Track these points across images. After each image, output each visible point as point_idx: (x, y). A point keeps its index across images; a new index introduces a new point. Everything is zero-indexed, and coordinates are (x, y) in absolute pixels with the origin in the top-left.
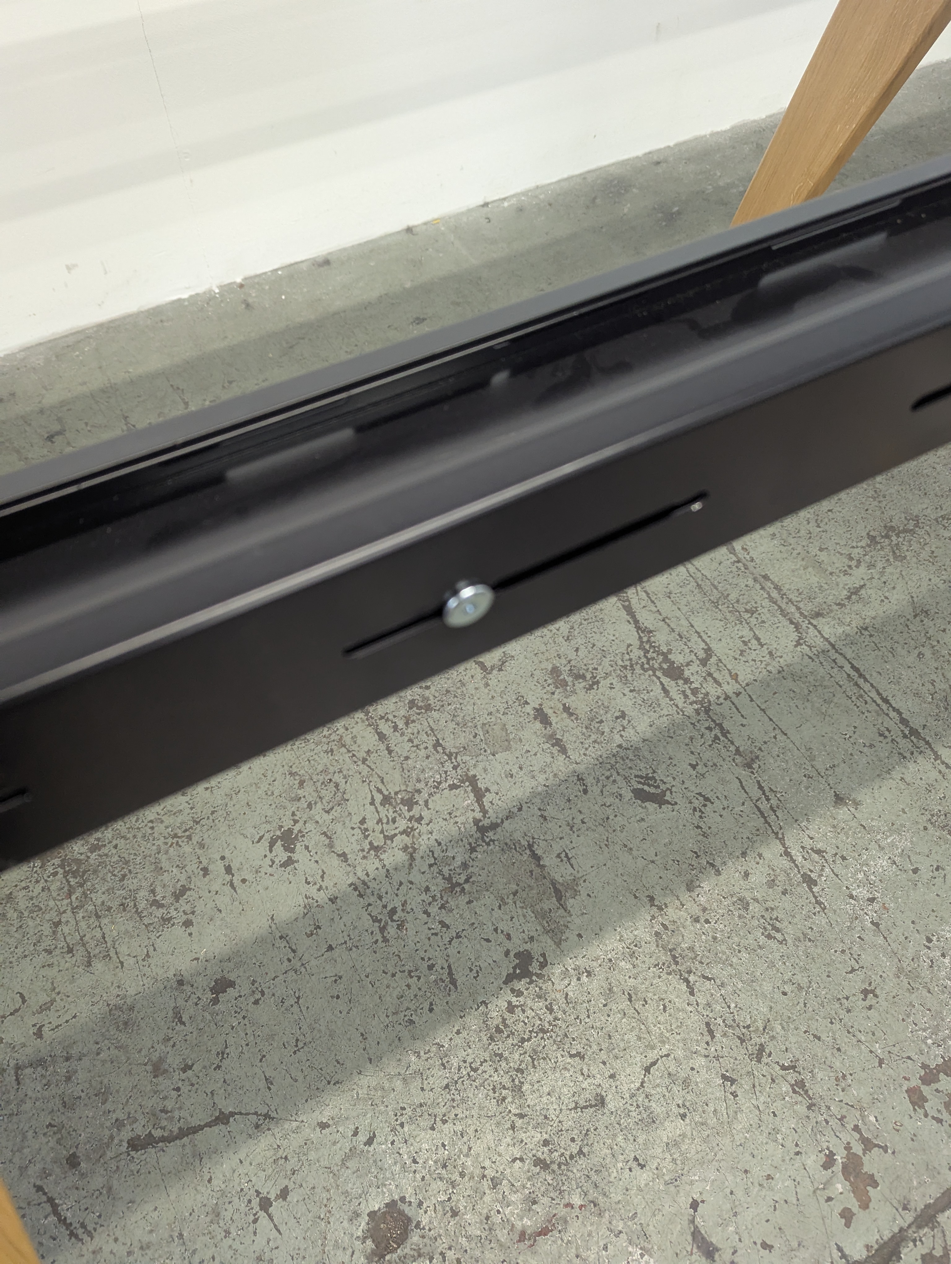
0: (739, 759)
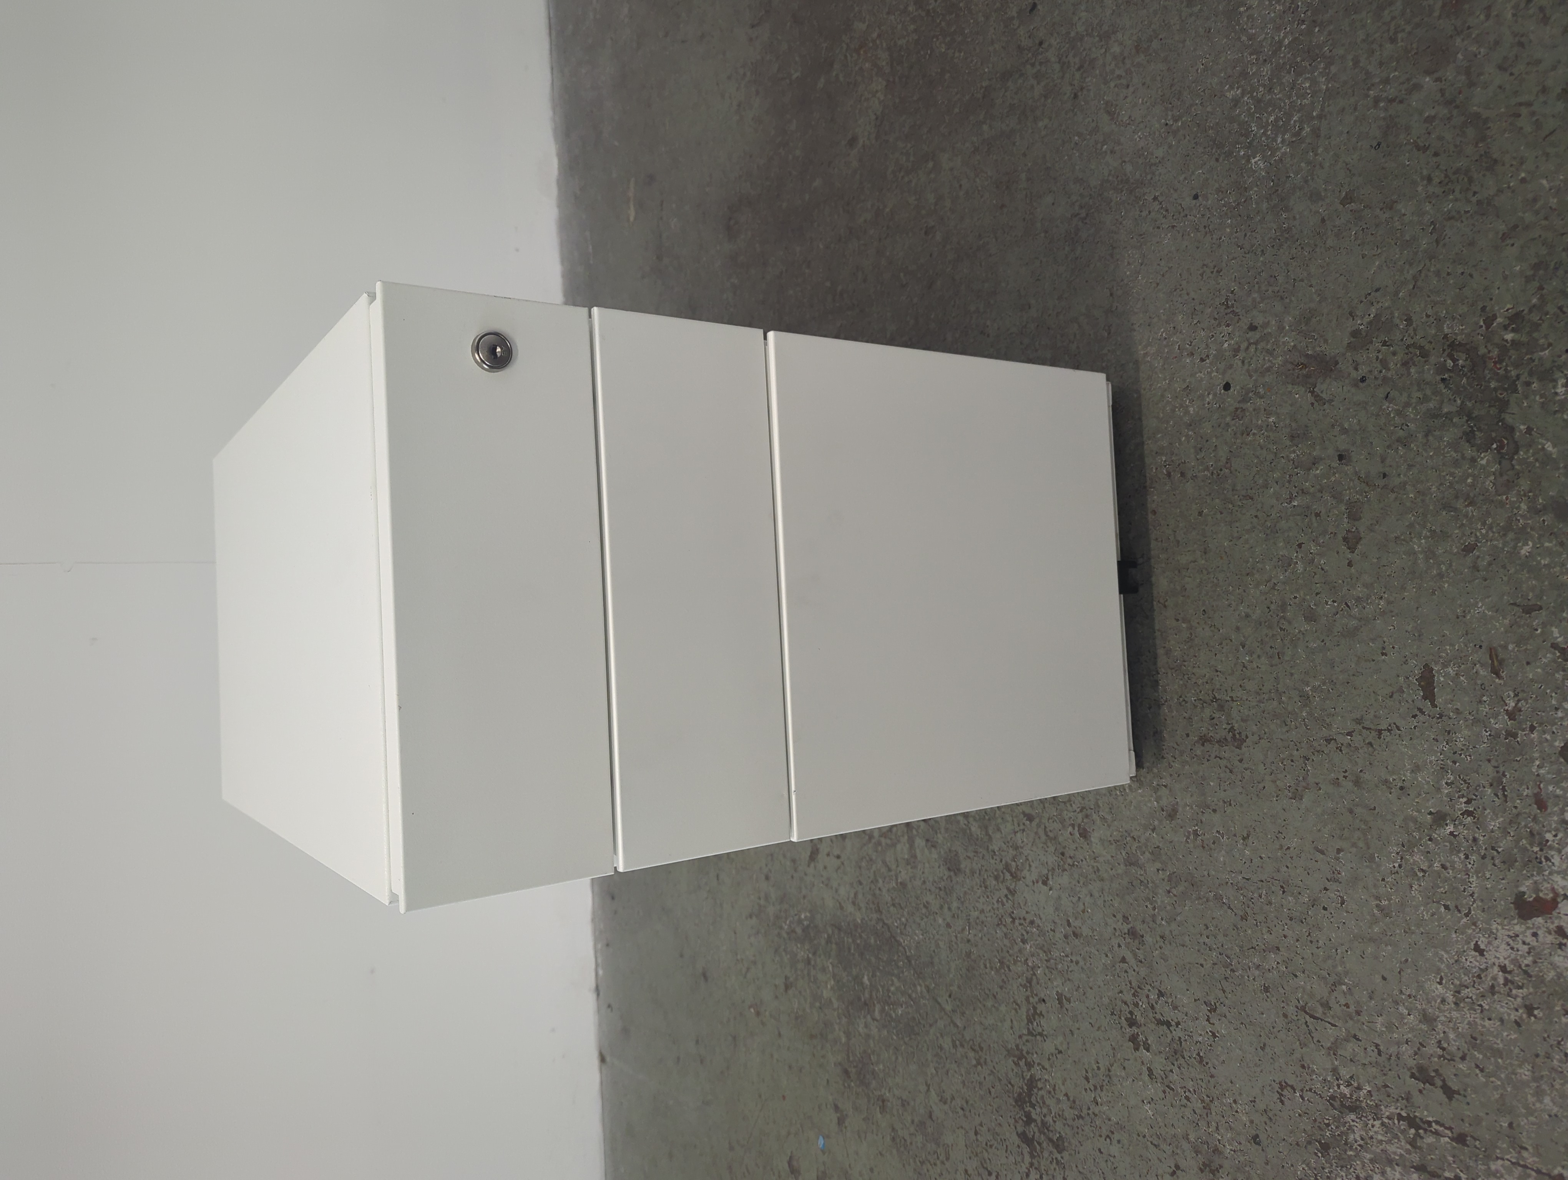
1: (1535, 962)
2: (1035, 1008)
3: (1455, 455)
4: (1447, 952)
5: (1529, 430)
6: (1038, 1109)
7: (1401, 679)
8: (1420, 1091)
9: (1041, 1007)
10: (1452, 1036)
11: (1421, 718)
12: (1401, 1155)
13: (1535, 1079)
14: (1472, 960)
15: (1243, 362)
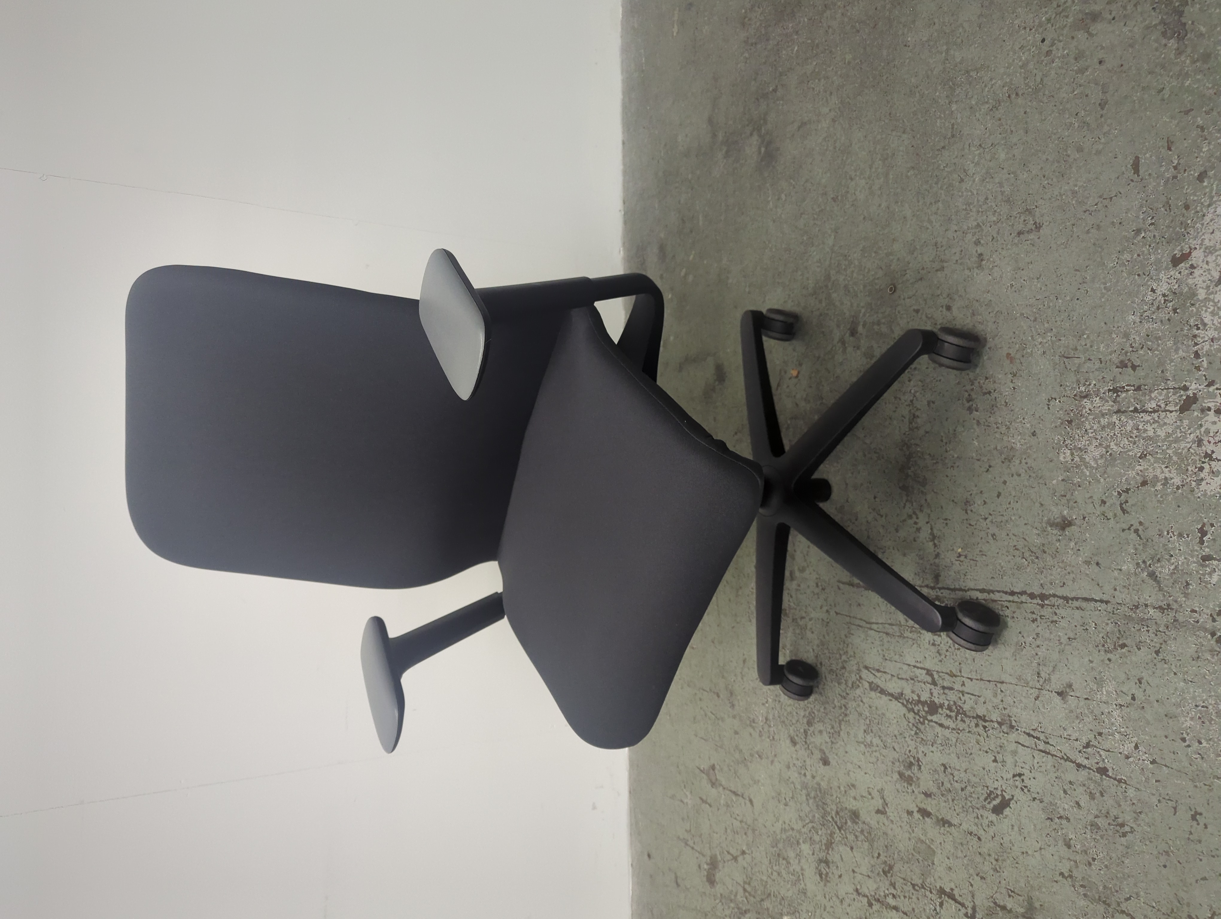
0: (1005, 728)
1: (1179, 286)
2: (914, 415)
3: (1156, 45)
4: (1137, 298)
5: (1193, 23)
6: (912, 469)
7: (1123, 168)
8: (1120, 373)
9: (917, 413)
10: (1137, 339)
11: (1132, 184)
12: (1109, 410)
13: (1175, 344)
14: (1149, 297)
15: (1052, 26)
